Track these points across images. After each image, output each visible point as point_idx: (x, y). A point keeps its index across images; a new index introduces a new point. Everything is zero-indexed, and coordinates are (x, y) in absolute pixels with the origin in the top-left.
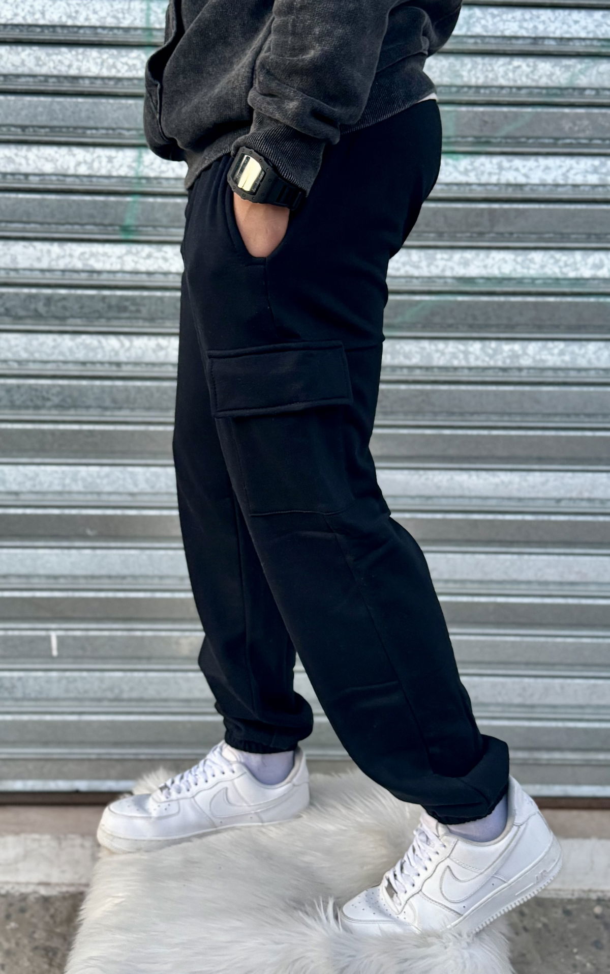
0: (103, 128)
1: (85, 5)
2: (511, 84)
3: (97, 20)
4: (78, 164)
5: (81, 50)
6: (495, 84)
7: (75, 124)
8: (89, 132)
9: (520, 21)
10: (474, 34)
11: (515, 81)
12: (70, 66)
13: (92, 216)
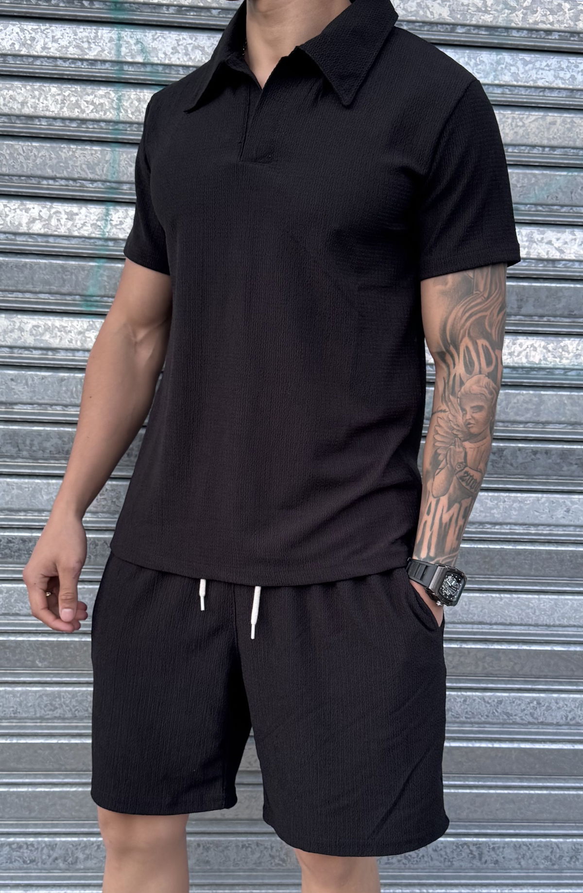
0: (62, 179)
1: (42, 32)
2: (545, 142)
3: (56, 50)
4: (33, 220)
5: (37, 85)
6: (525, 141)
7: (29, 173)
8: (45, 182)
9: (555, 70)
10: (502, 83)
11: (549, 139)
12: (23, 104)
13: (47, 283)
